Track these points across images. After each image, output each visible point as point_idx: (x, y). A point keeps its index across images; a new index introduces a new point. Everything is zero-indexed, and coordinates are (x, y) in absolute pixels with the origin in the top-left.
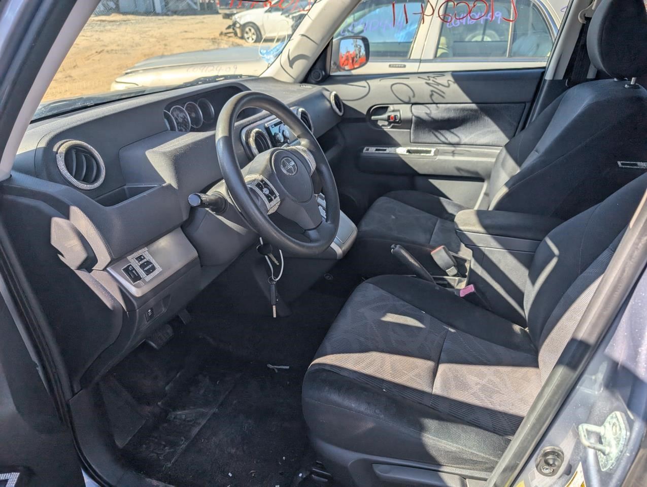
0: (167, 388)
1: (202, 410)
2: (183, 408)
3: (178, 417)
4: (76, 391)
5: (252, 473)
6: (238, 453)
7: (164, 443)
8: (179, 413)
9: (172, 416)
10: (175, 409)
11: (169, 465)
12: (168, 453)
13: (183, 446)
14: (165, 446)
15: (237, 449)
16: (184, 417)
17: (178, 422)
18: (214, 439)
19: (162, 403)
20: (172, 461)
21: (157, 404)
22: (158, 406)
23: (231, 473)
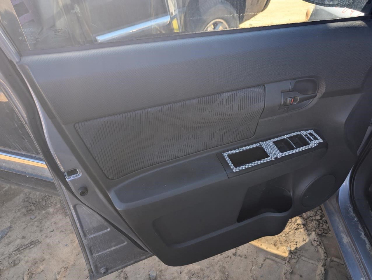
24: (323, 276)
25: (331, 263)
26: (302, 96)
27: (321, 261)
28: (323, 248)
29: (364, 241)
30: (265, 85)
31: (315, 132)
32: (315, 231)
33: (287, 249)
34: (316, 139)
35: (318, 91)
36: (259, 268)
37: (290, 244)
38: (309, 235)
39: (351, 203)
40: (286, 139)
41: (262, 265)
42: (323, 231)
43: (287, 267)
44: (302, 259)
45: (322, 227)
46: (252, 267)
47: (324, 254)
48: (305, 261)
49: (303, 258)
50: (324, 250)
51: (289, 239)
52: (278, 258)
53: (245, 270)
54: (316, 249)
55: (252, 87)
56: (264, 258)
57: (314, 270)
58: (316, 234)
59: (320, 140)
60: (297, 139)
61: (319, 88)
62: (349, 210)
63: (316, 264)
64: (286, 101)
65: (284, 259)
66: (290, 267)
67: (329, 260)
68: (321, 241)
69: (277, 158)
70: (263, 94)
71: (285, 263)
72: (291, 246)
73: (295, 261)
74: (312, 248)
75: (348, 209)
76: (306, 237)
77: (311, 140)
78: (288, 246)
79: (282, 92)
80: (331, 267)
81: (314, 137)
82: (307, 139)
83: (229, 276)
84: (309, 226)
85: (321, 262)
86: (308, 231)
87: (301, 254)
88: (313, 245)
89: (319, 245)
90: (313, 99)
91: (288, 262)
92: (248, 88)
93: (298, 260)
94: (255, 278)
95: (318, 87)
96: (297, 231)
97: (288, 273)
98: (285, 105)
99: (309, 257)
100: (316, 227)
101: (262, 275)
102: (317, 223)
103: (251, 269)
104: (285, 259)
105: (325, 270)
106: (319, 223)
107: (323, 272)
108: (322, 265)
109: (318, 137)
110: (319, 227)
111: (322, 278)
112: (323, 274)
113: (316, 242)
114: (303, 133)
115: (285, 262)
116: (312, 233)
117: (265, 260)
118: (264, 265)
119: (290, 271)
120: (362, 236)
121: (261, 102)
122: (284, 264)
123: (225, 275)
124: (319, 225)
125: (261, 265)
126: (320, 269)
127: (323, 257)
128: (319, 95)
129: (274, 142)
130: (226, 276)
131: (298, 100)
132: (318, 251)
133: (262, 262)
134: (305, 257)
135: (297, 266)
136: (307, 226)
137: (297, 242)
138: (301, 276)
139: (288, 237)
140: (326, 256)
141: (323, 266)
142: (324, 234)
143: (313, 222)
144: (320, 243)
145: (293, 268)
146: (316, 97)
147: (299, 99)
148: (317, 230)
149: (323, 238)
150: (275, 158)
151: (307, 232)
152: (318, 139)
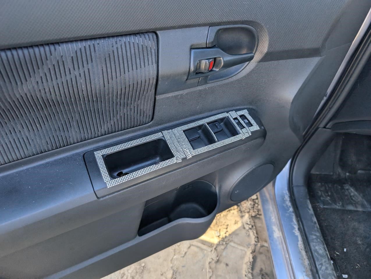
0: (359, 171)
1: (366, 203)
2: (356, 190)
3: (350, 191)
4: (327, 127)
5: (357, 266)
6: (361, 246)
7: (330, 194)
8: (352, 190)
9: (347, 187)
10: (352, 185)
11: (322, 206)
12: (327, 201)
13: (338, 207)
14: (328, 196)
15: (363, 244)
16: (352, 194)
17: (347, 193)
18: (356, 224)
19: (349, 176)
20: (325, 207)
21: (346, 173)
22: (345, 174)
23: (347, 250)
24: (250, 264)
25: (262, 249)
26: (229, 58)
27: (251, 246)
28: (255, 232)
29: (297, 237)
30: (158, 32)
31: (250, 114)
32: (248, 212)
33: (215, 234)
34: (250, 124)
35: (257, 49)
36: (181, 257)
37: (220, 227)
38: (242, 217)
39: (288, 190)
40: (205, 126)
41: (186, 253)
42: (257, 213)
43: (213, 255)
44: (230, 245)
45: (257, 208)
46: (174, 256)
47: (255, 238)
48: (234, 247)
49: (232, 244)
50: (256, 234)
51: (220, 222)
52: (204, 245)
53: (165, 260)
54: (247, 233)
55: (130, 35)
56: (189, 245)
57: (242, 258)
58: (249, 216)
59: (256, 127)
60: (222, 124)
61: (258, 45)
62: (285, 198)
63: (244, 250)
64: (200, 66)
65: (211, 245)
66: (217, 255)
67: (259, 245)
68: (253, 224)
69: (186, 158)
70: (153, 51)
71: (212, 251)
72: (221, 230)
73: (223, 247)
74: (244, 232)
75: (284, 196)
76: (238, 219)
77: (242, 127)
78: (217, 231)
79: (192, 48)
80: (261, 253)
81: (247, 122)
82: (236, 125)
83: (145, 267)
84: (243, 206)
85: (250, 249)
86: (241, 212)
87: (231, 239)
88: (244, 228)
89: (251, 229)
90: (248, 62)
91: (215, 249)
92: (122, 36)
93: (226, 246)
94: (175, 269)
95: (257, 42)
96: (229, 213)
97: (213, 262)
98: (198, 72)
99: (239, 243)
100: (250, 208)
101: (183, 265)
102: (252, 203)
103: (173, 258)
104: (213, 245)
105: (253, 258)
106: (254, 203)
107: (251, 260)
108: (251, 251)
109: (253, 121)
110: (253, 207)
111: (249, 267)
112: (250, 262)
113: (248, 225)
114: (233, 115)
115: (211, 249)
116: (245, 215)
117: (189, 248)
118: (187, 254)
119: (215, 259)
120: (295, 231)
121: (149, 65)
122: (210, 251)
123: (142, 266)
124: (254, 205)
125: (184, 253)
126: (249, 257)
127: (253, 242)
128: (258, 57)
129: (184, 131)
130: (142, 268)
131: (221, 63)
132: (249, 236)
133: (185, 250)
134: (234, 243)
135: (224, 254)
136: (241, 207)
137: (228, 225)
138: (227, 265)
139: (219, 219)
140: (257, 241)
141: (251, 253)
142: (258, 216)
143: (248, 202)
144: (252, 226)
145: (219, 255)
146: (253, 60)
147: (224, 62)
148: (251, 211)
149: (256, 221)
150: (183, 159)
151: (240, 214)
152: (252, 125)
